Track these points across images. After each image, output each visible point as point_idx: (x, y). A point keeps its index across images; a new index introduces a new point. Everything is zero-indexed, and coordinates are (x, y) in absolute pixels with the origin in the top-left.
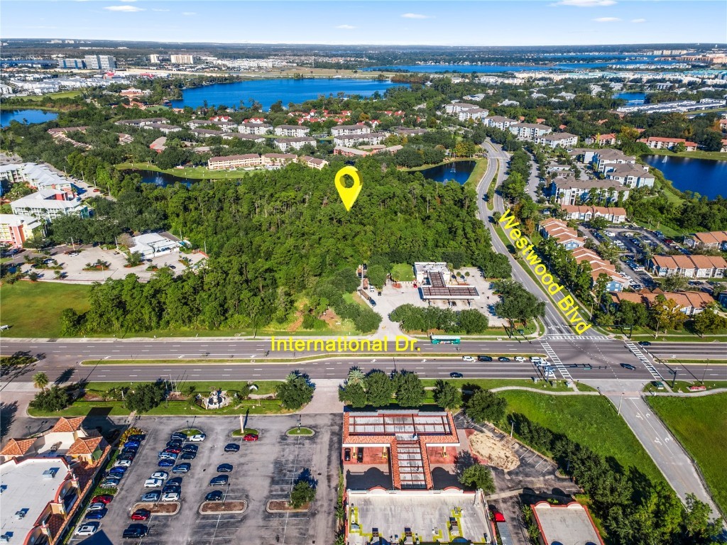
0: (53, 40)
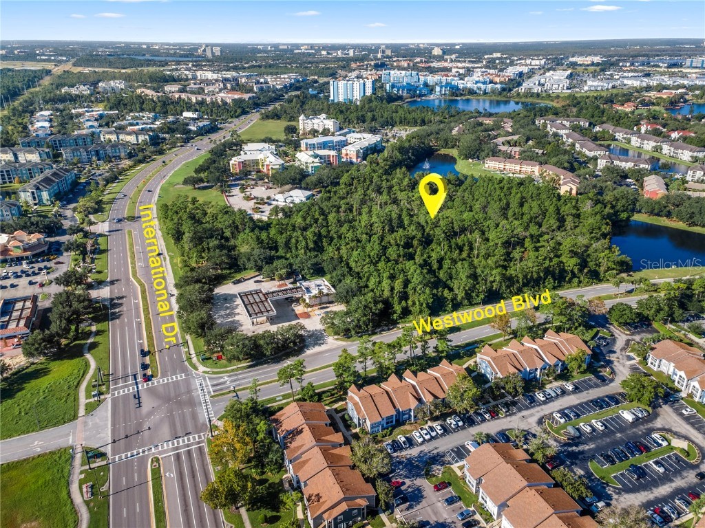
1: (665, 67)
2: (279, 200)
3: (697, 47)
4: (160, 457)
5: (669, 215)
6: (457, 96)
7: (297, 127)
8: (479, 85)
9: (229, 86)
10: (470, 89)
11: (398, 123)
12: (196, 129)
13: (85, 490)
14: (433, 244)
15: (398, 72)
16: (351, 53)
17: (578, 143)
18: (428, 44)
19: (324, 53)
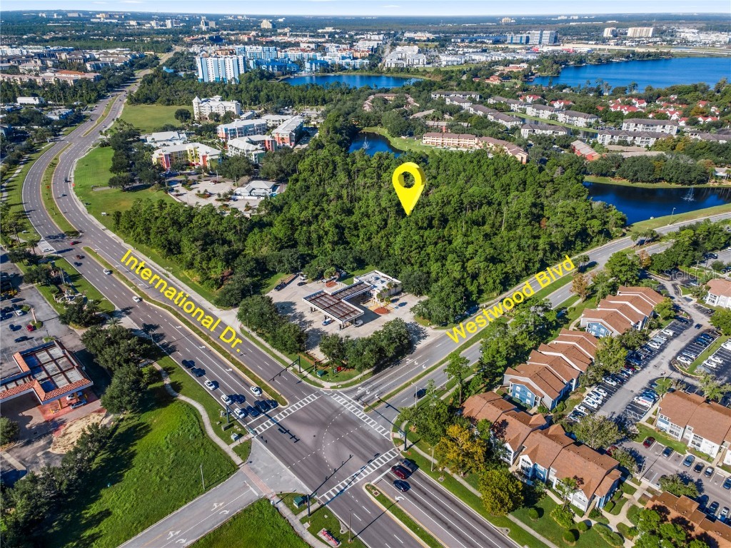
0: (560, 16)
1: (491, 44)
2: (243, 194)
3: (497, 25)
4: (372, 483)
5: (613, 175)
6: (328, 72)
7: (190, 111)
8: (348, 60)
9: (50, 63)
10: (339, 65)
11: (297, 102)
12: (58, 118)
13: (324, 538)
14: (450, 222)
15: (254, 47)
16: (169, 24)
17: (491, 115)
18: (247, 16)
19: (133, 23)
